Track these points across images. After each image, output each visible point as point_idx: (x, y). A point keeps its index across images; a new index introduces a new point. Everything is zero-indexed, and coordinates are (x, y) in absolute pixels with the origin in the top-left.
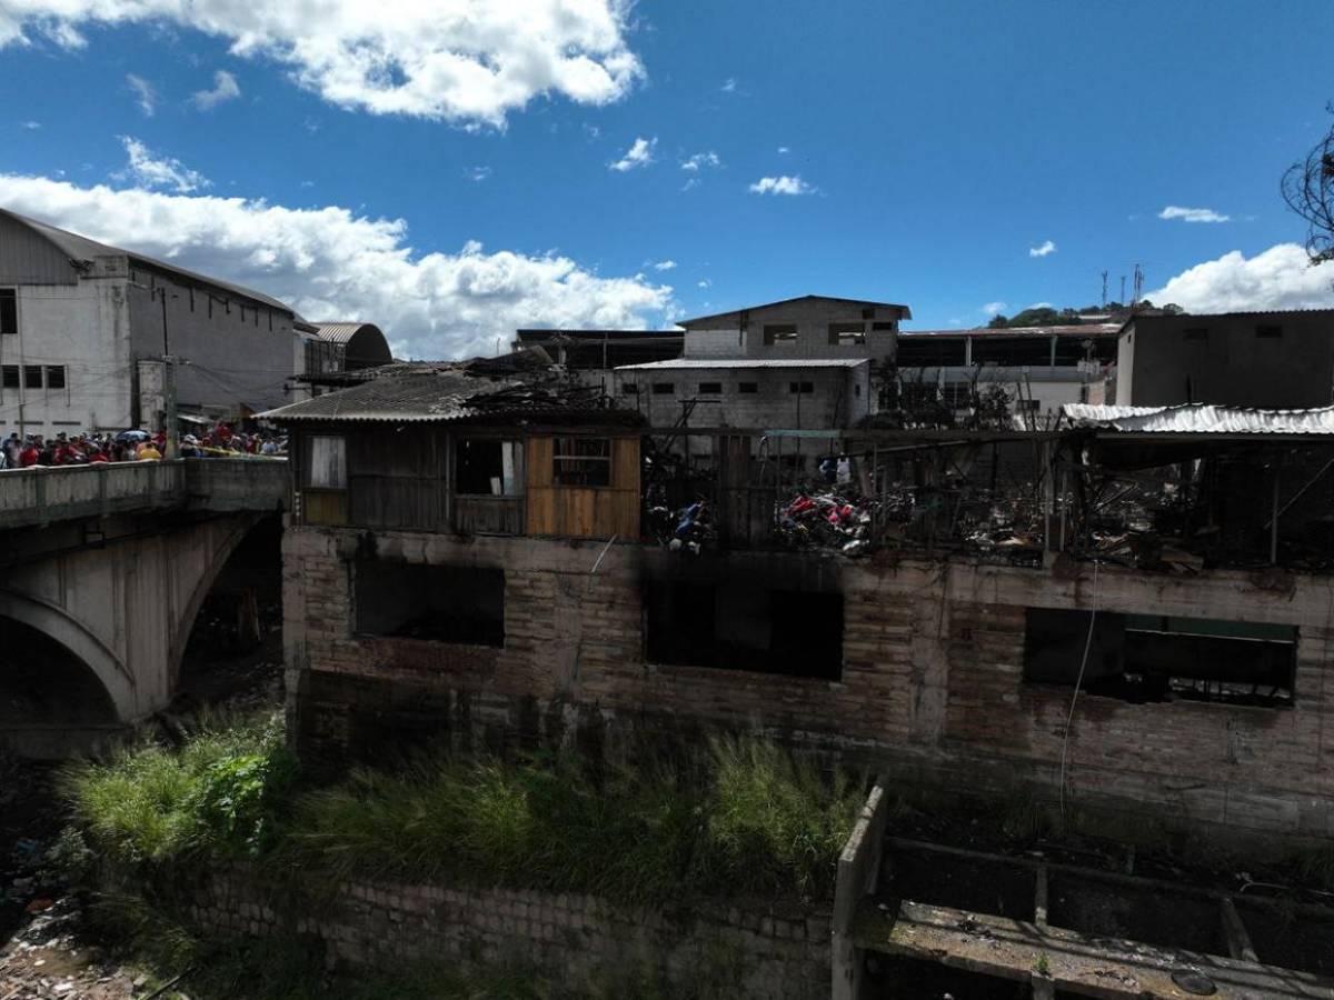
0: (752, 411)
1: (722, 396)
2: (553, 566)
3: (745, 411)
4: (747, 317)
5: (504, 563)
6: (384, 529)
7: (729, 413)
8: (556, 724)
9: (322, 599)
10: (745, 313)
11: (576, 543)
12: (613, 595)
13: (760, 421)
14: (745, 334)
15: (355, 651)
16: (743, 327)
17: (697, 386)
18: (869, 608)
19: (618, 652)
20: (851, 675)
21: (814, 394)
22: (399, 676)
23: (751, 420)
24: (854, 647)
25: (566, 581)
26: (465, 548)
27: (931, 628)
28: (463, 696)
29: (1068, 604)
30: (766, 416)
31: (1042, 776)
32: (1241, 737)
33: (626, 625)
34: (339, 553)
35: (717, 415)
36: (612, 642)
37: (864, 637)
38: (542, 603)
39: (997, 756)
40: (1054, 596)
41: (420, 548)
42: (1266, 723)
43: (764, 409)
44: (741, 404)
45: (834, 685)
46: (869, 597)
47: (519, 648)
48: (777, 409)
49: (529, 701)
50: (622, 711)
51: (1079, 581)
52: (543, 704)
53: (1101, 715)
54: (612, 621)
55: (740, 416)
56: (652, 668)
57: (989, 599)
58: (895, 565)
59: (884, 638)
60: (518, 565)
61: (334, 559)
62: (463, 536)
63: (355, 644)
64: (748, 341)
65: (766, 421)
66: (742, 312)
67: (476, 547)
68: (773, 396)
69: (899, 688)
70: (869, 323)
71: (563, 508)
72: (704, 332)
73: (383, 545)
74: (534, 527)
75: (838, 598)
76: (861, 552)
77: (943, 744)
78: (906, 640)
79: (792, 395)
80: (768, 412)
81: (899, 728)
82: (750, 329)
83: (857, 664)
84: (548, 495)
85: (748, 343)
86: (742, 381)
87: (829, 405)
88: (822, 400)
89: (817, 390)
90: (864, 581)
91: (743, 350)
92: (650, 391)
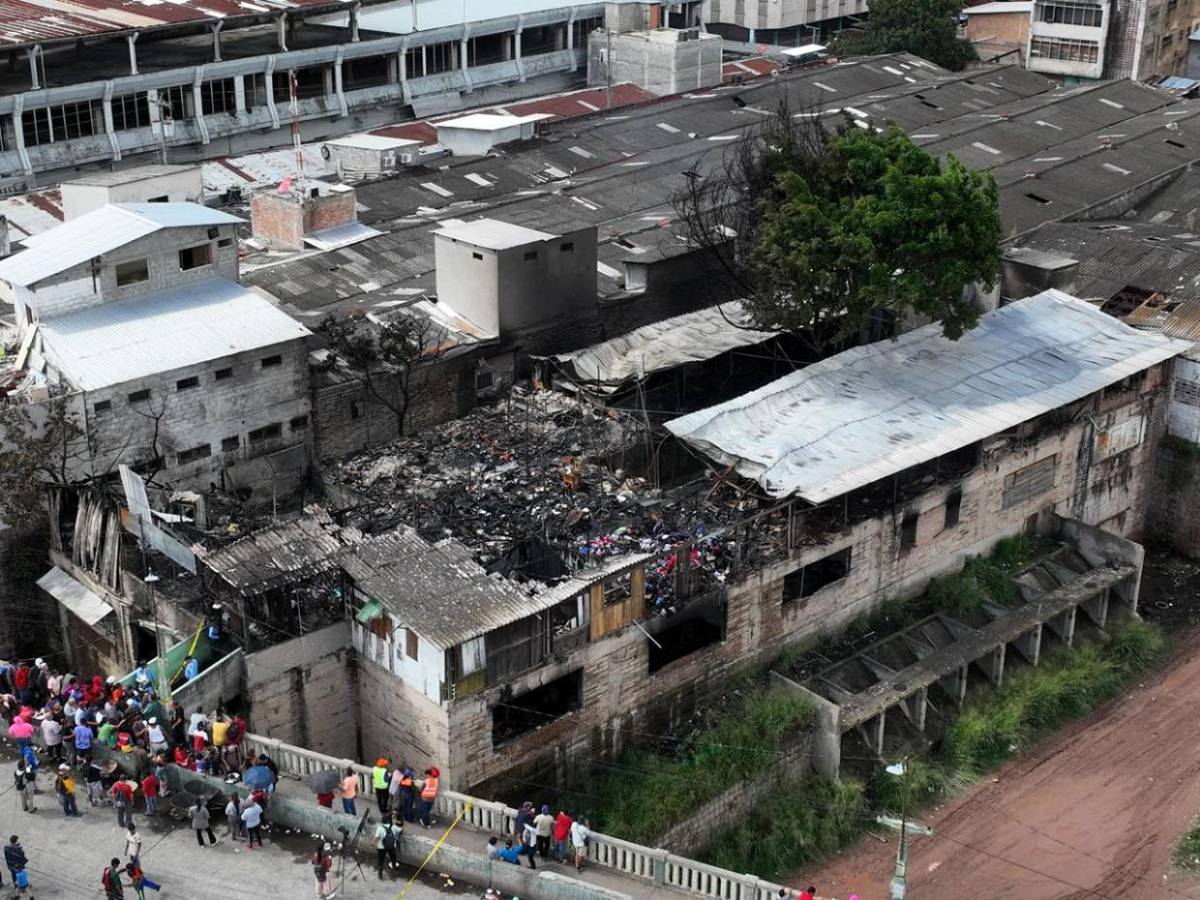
0: (229, 396)
1: (201, 388)
2: (608, 652)
3: (222, 397)
4: (99, 262)
5: (584, 663)
6: (513, 680)
7: (209, 403)
8: (609, 732)
9: (476, 741)
10: (97, 259)
11: (618, 634)
12: (636, 652)
13: (239, 402)
15: (498, 759)
16: (96, 272)
17: (175, 385)
18: (737, 603)
19: (638, 679)
20: (729, 636)
21: (283, 365)
22: (526, 757)
23: (230, 404)
24: (731, 623)
25: (614, 657)
26: (563, 665)
27: (756, 601)
28: (562, 748)
29: (796, 568)
30: (243, 396)
31: (788, 640)
32: (839, 592)
33: (643, 663)
34: (488, 707)
35: (197, 409)
36: (635, 675)
37: (734, 616)
38: (603, 674)
39: (775, 640)
40: (792, 567)
41: (537, 680)
42: (843, 583)
43: (241, 390)
44: (219, 391)
45: (723, 643)
46: (736, 598)
47: (592, 704)
48: (252, 387)
49: (597, 729)
50: (640, 707)
51: (800, 557)
52: (603, 726)
53: (804, 605)
54: (635, 665)
55: (219, 403)
56: (654, 678)
57: (774, 578)
58: (745, 580)
59: (741, 612)
60: (591, 661)
61: (485, 711)
62: (560, 660)
63: (498, 755)
64: (102, 286)
65: (243, 401)
66: (92, 260)
67: (570, 661)
68: (248, 376)
69: (745, 631)
70: (215, 242)
71: (608, 619)
72: (53, 287)
73: (516, 688)
74: (594, 635)
75: (725, 604)
76: (730, 579)
77: (759, 646)
78: (748, 610)
79: (264, 371)
80: (245, 392)
81: (745, 648)
82: (103, 273)
83: (732, 630)
84: (601, 614)
85: (103, 289)
86: (217, 369)
87: (296, 372)
88: (290, 369)
89: (285, 360)
90: (735, 592)
91: (99, 298)
92: (123, 403)
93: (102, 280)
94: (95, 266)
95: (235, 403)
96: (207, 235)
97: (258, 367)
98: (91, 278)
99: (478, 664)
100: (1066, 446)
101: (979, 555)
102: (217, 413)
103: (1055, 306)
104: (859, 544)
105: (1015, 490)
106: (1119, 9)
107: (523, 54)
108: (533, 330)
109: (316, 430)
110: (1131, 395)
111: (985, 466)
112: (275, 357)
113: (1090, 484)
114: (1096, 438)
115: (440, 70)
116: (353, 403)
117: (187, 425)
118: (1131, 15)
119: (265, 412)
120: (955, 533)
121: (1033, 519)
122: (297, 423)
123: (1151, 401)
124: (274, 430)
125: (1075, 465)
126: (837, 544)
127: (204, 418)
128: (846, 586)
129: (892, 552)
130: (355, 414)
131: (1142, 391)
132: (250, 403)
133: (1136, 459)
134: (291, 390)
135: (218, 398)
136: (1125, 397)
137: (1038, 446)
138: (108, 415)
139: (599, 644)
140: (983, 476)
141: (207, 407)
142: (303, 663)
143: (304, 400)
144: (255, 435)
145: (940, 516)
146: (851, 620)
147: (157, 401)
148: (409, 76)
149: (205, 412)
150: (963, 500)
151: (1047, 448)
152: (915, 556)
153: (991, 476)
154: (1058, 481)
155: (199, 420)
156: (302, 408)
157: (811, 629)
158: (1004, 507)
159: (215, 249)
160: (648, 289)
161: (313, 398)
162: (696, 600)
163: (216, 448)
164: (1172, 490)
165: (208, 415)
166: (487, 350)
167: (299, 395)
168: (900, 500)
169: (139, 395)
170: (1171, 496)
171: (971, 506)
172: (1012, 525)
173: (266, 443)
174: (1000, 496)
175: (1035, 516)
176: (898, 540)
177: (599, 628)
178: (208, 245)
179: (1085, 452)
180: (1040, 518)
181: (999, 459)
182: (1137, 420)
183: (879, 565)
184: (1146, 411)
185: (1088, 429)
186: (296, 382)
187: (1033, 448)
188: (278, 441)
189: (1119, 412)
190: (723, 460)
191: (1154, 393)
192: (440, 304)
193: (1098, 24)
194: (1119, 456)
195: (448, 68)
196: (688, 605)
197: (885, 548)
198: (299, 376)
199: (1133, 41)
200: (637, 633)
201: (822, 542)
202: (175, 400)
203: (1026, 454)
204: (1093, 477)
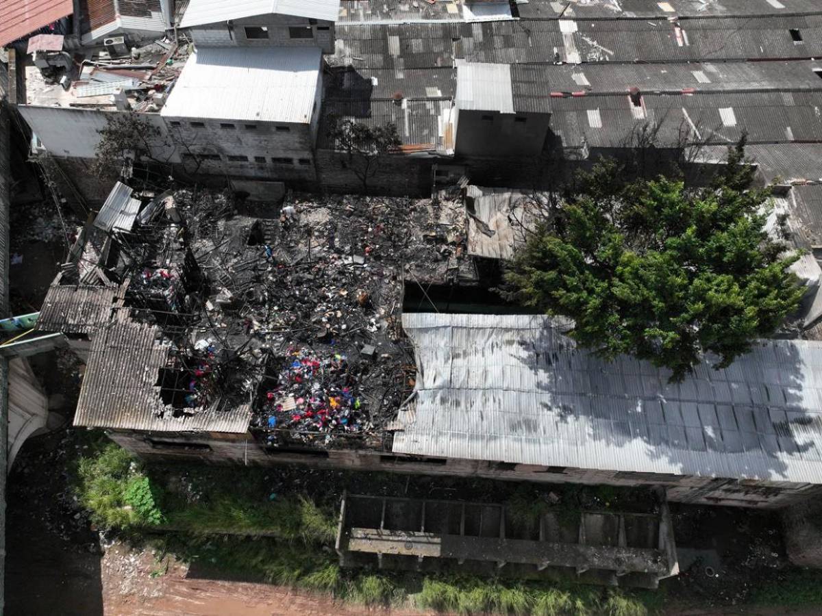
0: (256, 138)
1: (237, 129)
3: (252, 138)
4: (230, 23)
5: (207, 444)
7: (243, 138)
9: (135, 444)
13: (263, 142)
14: (232, 32)
16: (230, 29)
17: (220, 125)
22: (178, 454)
23: (257, 142)
25: (232, 447)
27: (354, 456)
31: (387, 469)
35: (236, 139)
36: (253, 453)
39: (375, 467)
40: (386, 454)
43: (263, 137)
44: (249, 134)
47: (222, 453)
48: (271, 138)
49: (230, 458)
50: (262, 460)
52: (235, 459)
55: (250, 140)
56: (270, 456)
57: (369, 454)
58: (342, 449)
60: (213, 444)
61: (135, 440)
62: (188, 439)
63: (156, 450)
65: (266, 143)
68: (267, 132)
70: (315, 27)
72: (203, 31)
74: (214, 437)
79: (278, 132)
80: (266, 139)
82: (235, 30)
85: (236, 38)
86: (247, 125)
87: (301, 138)
88: (296, 135)
89: (292, 131)
91: (234, 42)
92: (188, 126)
93: (236, 34)
94: (230, 25)
95: (260, 143)
96: (308, 22)
97: (274, 129)
98: (227, 31)
102: (249, 144)
108: (483, 158)
109: (316, 166)
112: (285, 128)
113: (723, 488)
116: (342, 162)
117: (229, 144)
119: (282, 152)
122: (302, 161)
124: (289, 161)
127: (241, 144)
130: (344, 166)
132: (270, 144)
133: (787, 493)
134: (298, 145)
135: (250, 138)
138: (180, 128)
139: (217, 442)
141: (242, 140)
143: (307, 152)
144: (275, 160)
147: (210, 130)
149: (241, 142)
155: (238, 145)
156: (307, 155)
159: (315, 31)
161: (313, 151)
163: (251, 159)
165: (244, 145)
166: (444, 160)
167: (303, 149)
169: (198, 124)
173: (284, 165)
177: (218, 437)
178: (309, 28)
186: (301, 143)
188: (290, 166)
198: (302, 140)
202: (220, 132)
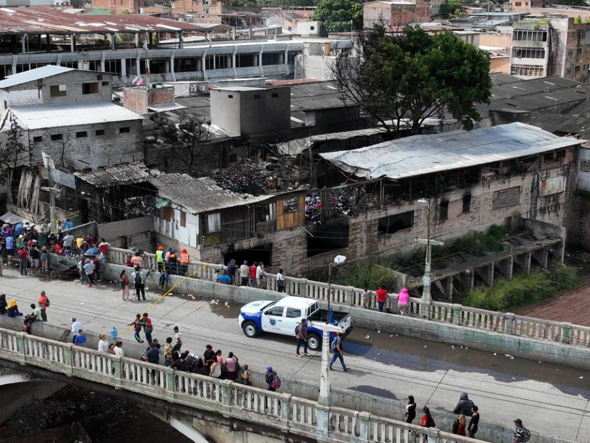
0: (102, 144)
1: (88, 138)
2: (286, 238)
3: (99, 145)
4: (42, 82)
5: (273, 241)
6: (236, 241)
7: (92, 147)
10: (40, 81)
11: (291, 229)
12: (301, 242)
13: (107, 148)
14: (41, 91)
16: (40, 87)
17: (75, 134)
18: (354, 227)
19: (301, 257)
20: (350, 245)
21: (130, 133)
23: (103, 149)
24: (351, 238)
25: (289, 242)
26: (262, 239)
27: (364, 228)
29: (385, 216)
30: (110, 146)
31: (381, 255)
32: (408, 235)
33: (304, 249)
34: (222, 253)
35: (86, 148)
36: (300, 255)
37: (353, 235)
38: (283, 250)
39: (374, 254)
40: (383, 215)
41: (248, 244)
42: (410, 231)
43: (109, 142)
44: (97, 141)
45: (347, 248)
46: (354, 224)
47: (277, 266)
48: (114, 142)
51: (387, 210)
53: (389, 238)
54: (300, 249)
55: (97, 147)
56: (310, 259)
57: (373, 218)
58: (358, 216)
59: (356, 234)
60: (277, 241)
61: (220, 255)
62: (260, 236)
64: (43, 95)
65: (109, 148)
66: (38, 80)
67: (265, 238)
68: (112, 136)
69: (358, 244)
70: (100, 83)
71: (285, 220)
72: (18, 91)
73: (237, 246)
74: (278, 228)
75: (348, 227)
76: (350, 214)
77: (365, 255)
78: (359, 233)
79: (121, 135)
80: (110, 143)
81: (358, 254)
82: (43, 88)
83: (351, 242)
84: (282, 217)
85: (43, 97)
86: (97, 129)
87: (137, 137)
88: (134, 136)
89: (131, 131)
90: (353, 221)
91: (41, 101)
92: (49, 139)
93: (43, 92)
94: (39, 84)
95: (105, 149)
96: (96, 78)
97: (117, 132)
98: (37, 90)
99: (216, 227)
100: (525, 182)
101: (481, 232)
102: (96, 152)
103: (519, 128)
104: (417, 210)
105: (500, 201)
106: (553, 50)
107: (263, 64)
110: (558, 164)
111: (483, 184)
112: (126, 128)
113: (538, 207)
114: (540, 182)
115: (222, 67)
116: (166, 158)
117: (80, 156)
118: (559, 53)
119: (121, 156)
120: (468, 216)
121: (509, 219)
123: (568, 169)
125: (530, 195)
126: (406, 208)
127: (89, 154)
128: (411, 232)
129: (435, 219)
130: (166, 165)
131: (563, 164)
132: (113, 150)
133: (562, 200)
134: (134, 147)
135: (97, 145)
136: (554, 164)
137: (511, 179)
138: (40, 144)
139: (281, 232)
140: (482, 189)
141: (91, 148)
142: (128, 234)
143: (140, 153)
145: (460, 206)
146: (415, 252)
147: (65, 141)
148: (207, 68)
149: (90, 151)
150: (472, 199)
151: (515, 182)
152: (447, 225)
153: (486, 190)
154: (521, 201)
155: (87, 155)
156: (139, 157)
157: (393, 252)
158: (493, 209)
159: (100, 85)
160: (316, 124)
161: (145, 152)
162: (333, 220)
164: (581, 217)
167: (138, 150)
168: (439, 192)
169: (57, 136)
170: (581, 221)
171: (476, 204)
172: (499, 219)
174: (491, 203)
175: (510, 218)
176: (438, 214)
177: (281, 223)
178: (96, 83)
179: (535, 188)
180: (513, 220)
181: (489, 182)
182: (561, 178)
183: (429, 225)
184: (566, 174)
185: (536, 177)
186: (137, 143)
187: (507, 180)
189: (552, 171)
190: (349, 170)
191: (570, 165)
192: (212, 125)
193: (543, 57)
194: (553, 195)
195: (226, 67)
196: (328, 222)
197: (432, 217)
198: (138, 140)
199: (560, 65)
200: (300, 231)
201: (398, 204)
202: (74, 142)
203: (504, 182)
204: (540, 204)
